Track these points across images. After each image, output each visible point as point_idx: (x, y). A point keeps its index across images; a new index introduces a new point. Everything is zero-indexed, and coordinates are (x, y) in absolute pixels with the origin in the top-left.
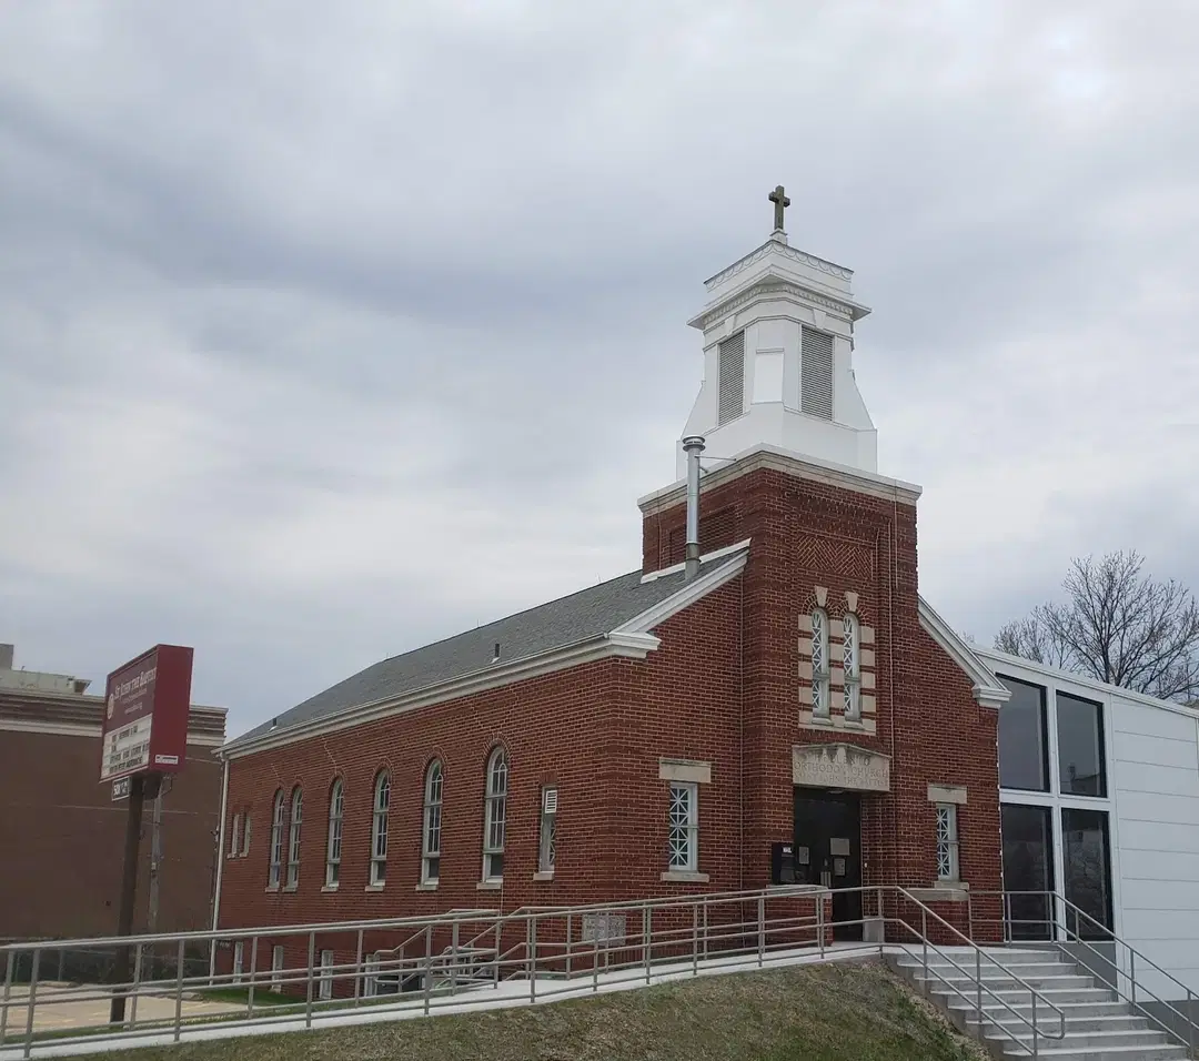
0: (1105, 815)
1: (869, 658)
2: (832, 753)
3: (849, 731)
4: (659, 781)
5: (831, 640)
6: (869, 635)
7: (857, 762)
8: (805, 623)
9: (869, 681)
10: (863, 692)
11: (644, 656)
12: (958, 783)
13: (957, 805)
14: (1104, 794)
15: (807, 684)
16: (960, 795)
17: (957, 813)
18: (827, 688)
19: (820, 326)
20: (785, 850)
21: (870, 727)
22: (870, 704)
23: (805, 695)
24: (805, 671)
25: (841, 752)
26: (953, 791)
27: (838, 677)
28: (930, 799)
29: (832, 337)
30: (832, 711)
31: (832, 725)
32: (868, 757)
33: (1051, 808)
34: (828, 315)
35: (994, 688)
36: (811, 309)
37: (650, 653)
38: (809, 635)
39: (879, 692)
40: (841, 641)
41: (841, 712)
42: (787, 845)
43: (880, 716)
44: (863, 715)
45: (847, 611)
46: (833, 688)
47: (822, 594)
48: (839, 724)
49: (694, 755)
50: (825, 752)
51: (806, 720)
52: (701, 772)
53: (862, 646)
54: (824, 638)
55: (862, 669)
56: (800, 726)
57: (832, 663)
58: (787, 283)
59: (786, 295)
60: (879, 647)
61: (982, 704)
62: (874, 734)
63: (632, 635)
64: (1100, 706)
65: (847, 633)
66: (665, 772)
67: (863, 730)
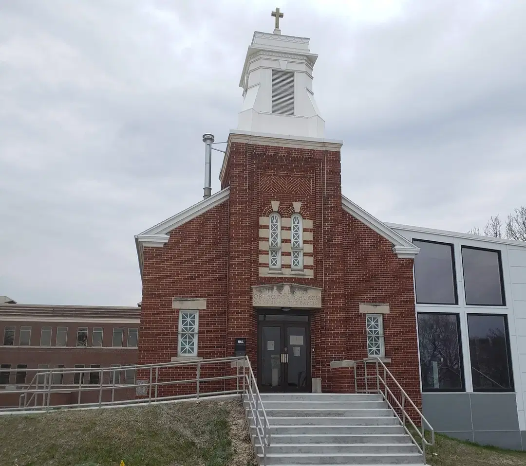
0: (505, 316)
1: (310, 236)
2: (280, 289)
3: (294, 276)
4: (172, 310)
5: (283, 228)
6: (309, 224)
7: (298, 293)
8: (263, 221)
9: (309, 248)
10: (305, 255)
11: (162, 246)
12: (383, 302)
13: (383, 314)
14: (504, 304)
15: (266, 253)
16: (385, 309)
17: (383, 319)
18: (280, 254)
19: (283, 68)
20: (239, 342)
21: (309, 274)
22: (310, 261)
23: (262, 259)
24: (263, 246)
25: (287, 288)
26: (378, 306)
27: (286, 248)
28: (360, 312)
29: (293, 73)
30: (283, 266)
31: (282, 274)
32: (306, 290)
33: (459, 313)
34: (289, 62)
35: (407, 247)
36: (278, 60)
37: (165, 244)
38: (267, 227)
39: (315, 254)
40: (289, 229)
41: (289, 267)
42: (241, 339)
43: (316, 267)
44: (305, 267)
45: (294, 213)
46: (283, 254)
47: (275, 205)
48: (287, 273)
49: (195, 295)
50: (275, 288)
51: (263, 272)
52: (201, 304)
53: (305, 230)
54: (279, 228)
55: (305, 242)
56: (260, 275)
57: (284, 241)
58: (263, 50)
59: (262, 56)
60: (315, 230)
61: (399, 256)
62: (313, 277)
63: (155, 235)
64: (499, 252)
65: (296, 224)
66: (176, 305)
67: (304, 275)
